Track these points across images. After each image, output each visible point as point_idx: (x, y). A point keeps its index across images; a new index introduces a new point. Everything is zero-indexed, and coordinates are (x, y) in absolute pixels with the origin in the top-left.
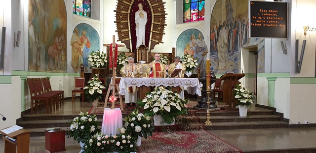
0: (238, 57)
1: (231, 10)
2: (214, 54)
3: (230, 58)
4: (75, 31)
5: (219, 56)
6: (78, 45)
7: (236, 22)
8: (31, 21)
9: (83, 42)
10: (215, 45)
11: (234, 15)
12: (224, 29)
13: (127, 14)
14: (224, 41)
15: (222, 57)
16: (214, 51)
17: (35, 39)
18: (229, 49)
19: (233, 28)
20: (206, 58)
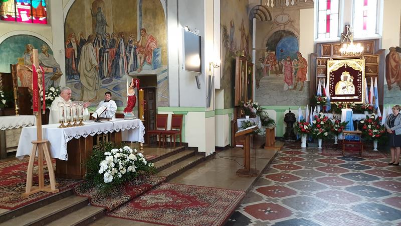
0: (121, 86)
1: (103, 23)
2: (73, 78)
3: (103, 85)
5: (83, 81)
7: (113, 40)
10: (74, 66)
11: (110, 30)
12: (90, 45)
14: (91, 62)
15: (89, 84)
16: (73, 75)
18: (101, 75)
19: (108, 46)
20: (58, 83)
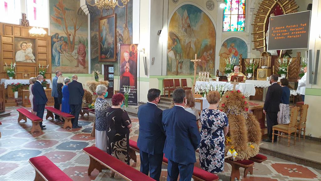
4: (223, 45)
6: (226, 55)
8: (171, 49)
9: (231, 52)
13: (263, 25)
17: (176, 57)
